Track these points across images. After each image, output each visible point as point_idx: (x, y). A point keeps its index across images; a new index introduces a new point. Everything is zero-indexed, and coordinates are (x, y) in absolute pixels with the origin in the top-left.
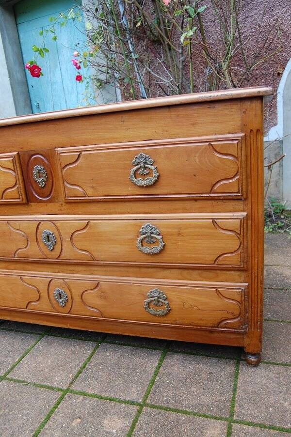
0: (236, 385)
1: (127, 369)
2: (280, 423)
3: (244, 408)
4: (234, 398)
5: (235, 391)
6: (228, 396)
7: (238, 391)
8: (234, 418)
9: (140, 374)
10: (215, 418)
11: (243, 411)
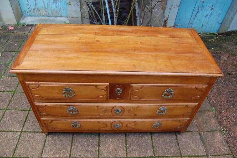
0: (178, 143)
1: (142, 143)
2: (194, 154)
3: (183, 151)
4: (179, 148)
5: (178, 145)
6: (177, 147)
7: (180, 145)
8: (182, 155)
9: (148, 145)
10: (177, 156)
11: (184, 152)
